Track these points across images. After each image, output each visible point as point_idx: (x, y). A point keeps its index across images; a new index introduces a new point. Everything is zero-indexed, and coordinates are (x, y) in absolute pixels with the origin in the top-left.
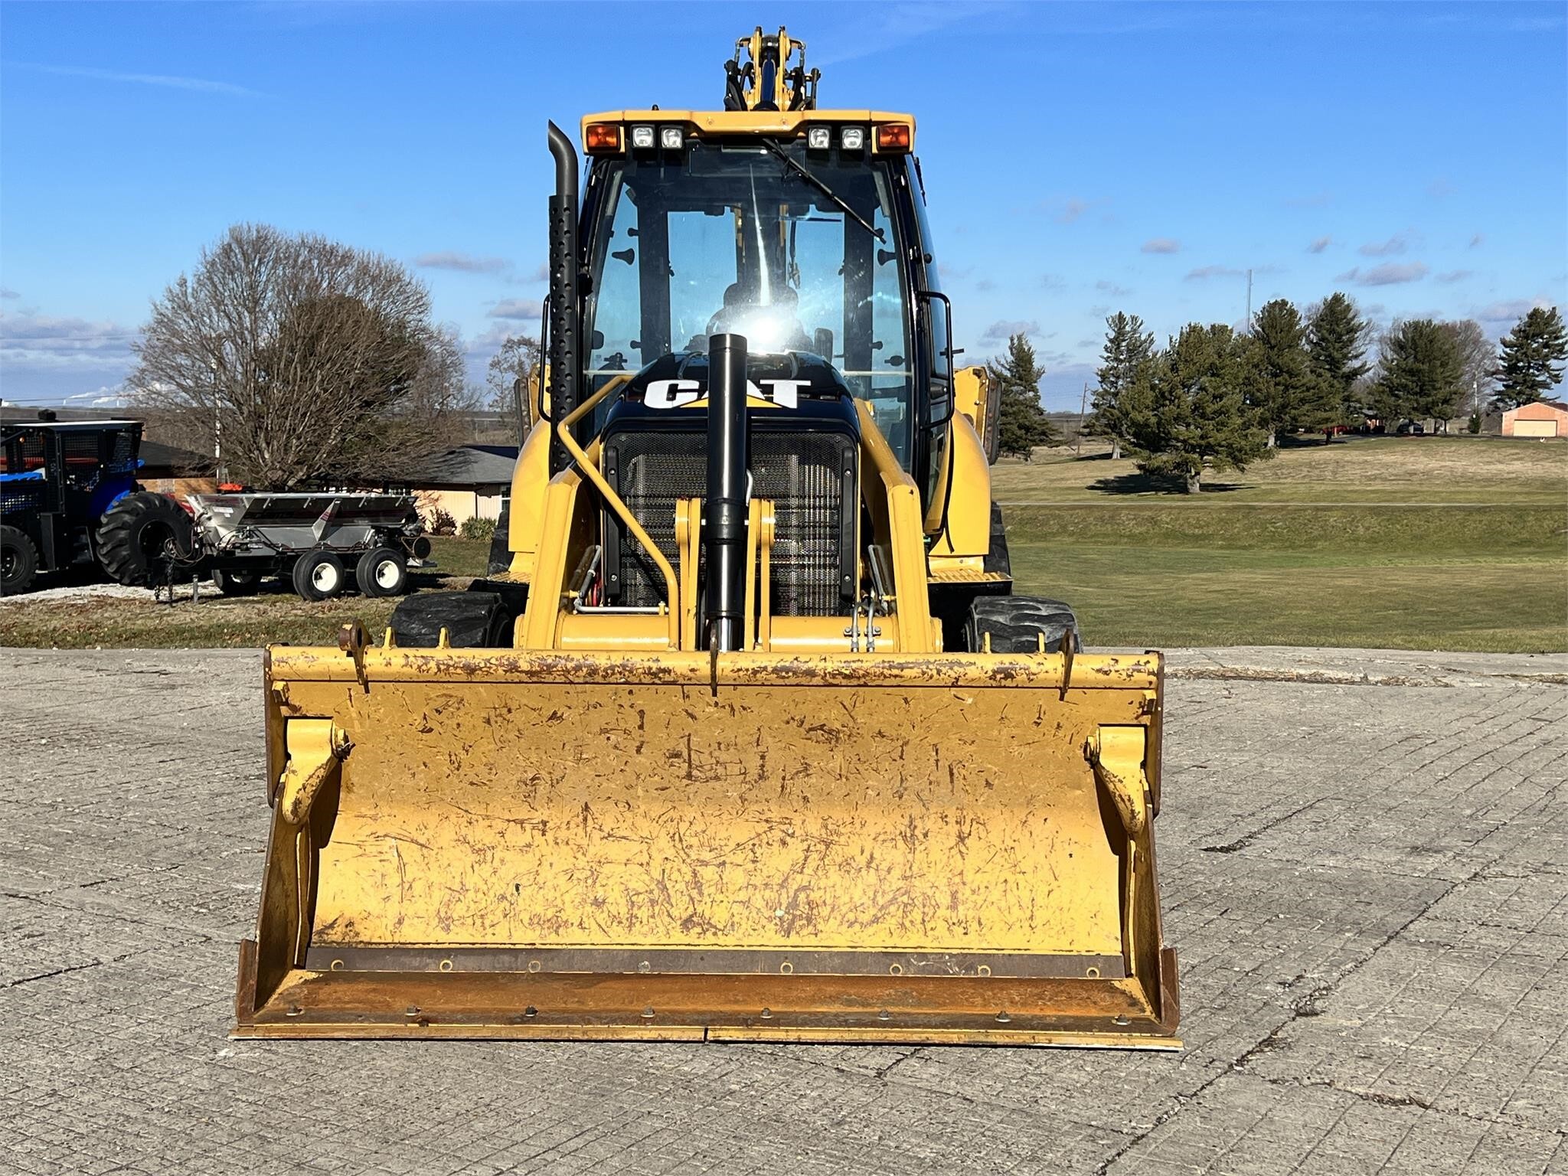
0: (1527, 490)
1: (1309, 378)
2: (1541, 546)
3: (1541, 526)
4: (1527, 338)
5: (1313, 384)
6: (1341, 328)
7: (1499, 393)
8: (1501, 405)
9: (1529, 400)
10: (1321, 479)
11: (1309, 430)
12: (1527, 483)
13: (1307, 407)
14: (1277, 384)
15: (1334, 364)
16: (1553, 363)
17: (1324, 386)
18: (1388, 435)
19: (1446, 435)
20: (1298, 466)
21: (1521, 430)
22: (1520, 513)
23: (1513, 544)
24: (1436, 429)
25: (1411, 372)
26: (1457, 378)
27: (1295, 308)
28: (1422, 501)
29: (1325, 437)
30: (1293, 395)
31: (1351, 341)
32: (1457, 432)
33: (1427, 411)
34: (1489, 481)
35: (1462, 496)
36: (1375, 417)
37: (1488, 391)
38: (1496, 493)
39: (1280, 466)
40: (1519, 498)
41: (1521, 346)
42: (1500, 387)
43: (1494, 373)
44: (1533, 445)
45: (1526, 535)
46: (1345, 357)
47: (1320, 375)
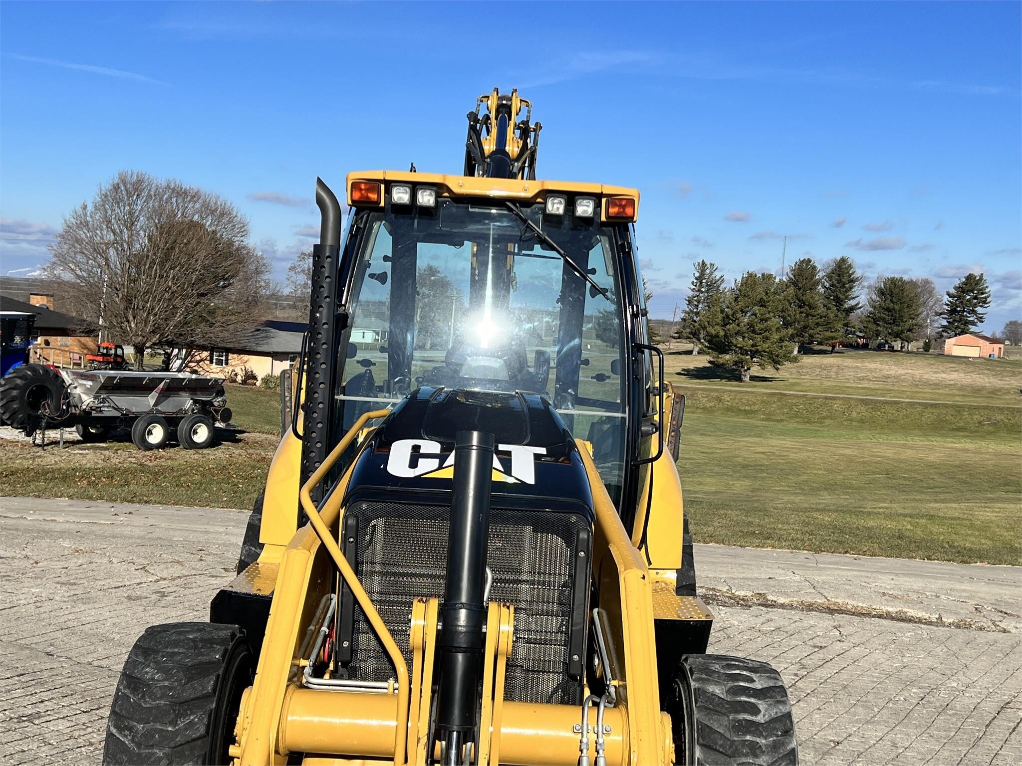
0: (962, 393)
1: (822, 310)
2: (972, 432)
3: (972, 419)
4: (963, 292)
5: (824, 314)
6: (845, 279)
7: (944, 327)
8: (945, 334)
9: (963, 332)
10: (828, 377)
11: (820, 343)
12: (962, 388)
13: (820, 328)
14: (801, 313)
15: (839, 302)
16: (979, 310)
17: (832, 315)
18: (871, 349)
19: (908, 352)
20: (814, 367)
21: (957, 351)
22: (959, 409)
23: (954, 430)
24: (902, 347)
25: (888, 310)
26: (917, 315)
27: (816, 264)
28: (894, 397)
29: (830, 348)
30: (811, 320)
31: (851, 288)
32: (915, 350)
33: (897, 335)
34: (937, 385)
35: (921, 395)
36: (863, 337)
37: (936, 325)
38: (942, 394)
39: (802, 367)
40: (957, 398)
41: (959, 297)
42: (945, 323)
43: (941, 314)
44: (964, 362)
45: (961, 424)
46: (847, 298)
47: (829, 309)
